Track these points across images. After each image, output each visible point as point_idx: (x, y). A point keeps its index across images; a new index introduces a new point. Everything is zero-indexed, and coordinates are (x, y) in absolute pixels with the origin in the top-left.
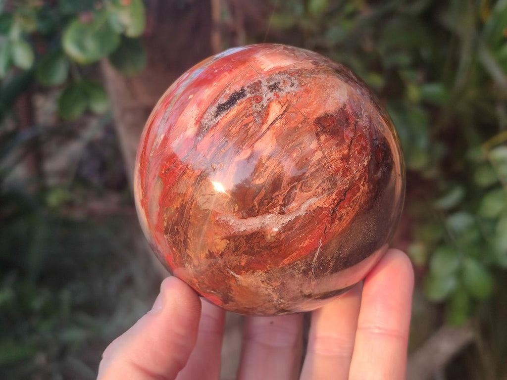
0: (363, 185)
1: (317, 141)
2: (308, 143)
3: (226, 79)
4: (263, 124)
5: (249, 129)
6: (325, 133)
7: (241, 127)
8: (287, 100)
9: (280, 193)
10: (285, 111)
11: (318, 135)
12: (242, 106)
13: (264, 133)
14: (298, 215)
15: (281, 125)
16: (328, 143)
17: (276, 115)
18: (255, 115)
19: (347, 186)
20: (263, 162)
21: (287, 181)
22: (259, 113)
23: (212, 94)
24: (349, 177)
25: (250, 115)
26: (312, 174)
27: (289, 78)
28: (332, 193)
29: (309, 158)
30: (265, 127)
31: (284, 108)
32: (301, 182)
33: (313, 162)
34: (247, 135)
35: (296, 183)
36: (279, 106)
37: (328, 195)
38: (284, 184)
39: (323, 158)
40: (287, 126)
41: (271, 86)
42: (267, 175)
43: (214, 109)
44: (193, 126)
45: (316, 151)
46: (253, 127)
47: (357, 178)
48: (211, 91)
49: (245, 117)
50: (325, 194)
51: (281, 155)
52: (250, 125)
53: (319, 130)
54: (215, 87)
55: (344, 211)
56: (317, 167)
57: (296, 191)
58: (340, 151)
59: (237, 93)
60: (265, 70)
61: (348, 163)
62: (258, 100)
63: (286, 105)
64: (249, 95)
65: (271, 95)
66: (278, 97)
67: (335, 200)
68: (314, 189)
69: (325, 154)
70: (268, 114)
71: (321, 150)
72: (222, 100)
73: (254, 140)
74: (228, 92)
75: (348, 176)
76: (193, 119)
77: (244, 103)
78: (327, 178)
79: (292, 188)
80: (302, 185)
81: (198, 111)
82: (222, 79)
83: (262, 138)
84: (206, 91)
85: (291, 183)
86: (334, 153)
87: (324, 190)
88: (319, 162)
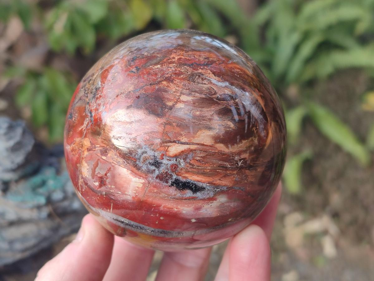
0: (174, 58)
1: (176, 106)
2: (182, 110)
3: (167, 204)
4: (191, 150)
5: (201, 157)
6: (165, 104)
7: (203, 164)
8: (161, 146)
9: (228, 105)
10: (171, 142)
11: (171, 108)
12: (187, 175)
13: (198, 144)
14: (230, 85)
15: (184, 137)
16: (170, 98)
17: (179, 146)
18: (188, 160)
19: (186, 67)
20: (218, 130)
21: (218, 106)
22: (185, 159)
23: (186, 205)
24: (179, 69)
25: (190, 164)
26: (201, 93)
27: (139, 159)
28: (200, 73)
29: (192, 102)
30: (193, 147)
31: (169, 144)
32: (211, 97)
33: (192, 98)
34: (207, 155)
35: (214, 99)
36: (170, 149)
37: (203, 75)
38: (221, 107)
39: (184, 94)
40: (182, 133)
41: (156, 166)
42: (224, 122)
43: (199, 194)
44: (218, 200)
45: (184, 102)
46: (199, 155)
47: (174, 64)
48: (183, 208)
49: (195, 167)
50: (204, 77)
51: (205, 122)
52: (198, 158)
53: (166, 110)
54: (179, 207)
55: (201, 59)
56: (193, 93)
57: (219, 96)
58: (168, 86)
59: (177, 187)
60: (142, 181)
61: (170, 76)
62: (175, 168)
63: (166, 144)
64: (175, 177)
65: (165, 161)
66: (163, 155)
67: (201, 68)
68: (208, 86)
69: (179, 94)
70: (182, 152)
71: (179, 98)
72: (189, 193)
73: (208, 148)
74: (178, 194)
75: (179, 71)
76: (212, 204)
77: (184, 175)
78: (194, 82)
79: (220, 100)
80: (213, 95)
81: (205, 205)
82: (169, 208)
83: (203, 143)
84: (184, 212)
85: (217, 103)
86: (174, 90)
87: (202, 79)
88: (189, 95)
